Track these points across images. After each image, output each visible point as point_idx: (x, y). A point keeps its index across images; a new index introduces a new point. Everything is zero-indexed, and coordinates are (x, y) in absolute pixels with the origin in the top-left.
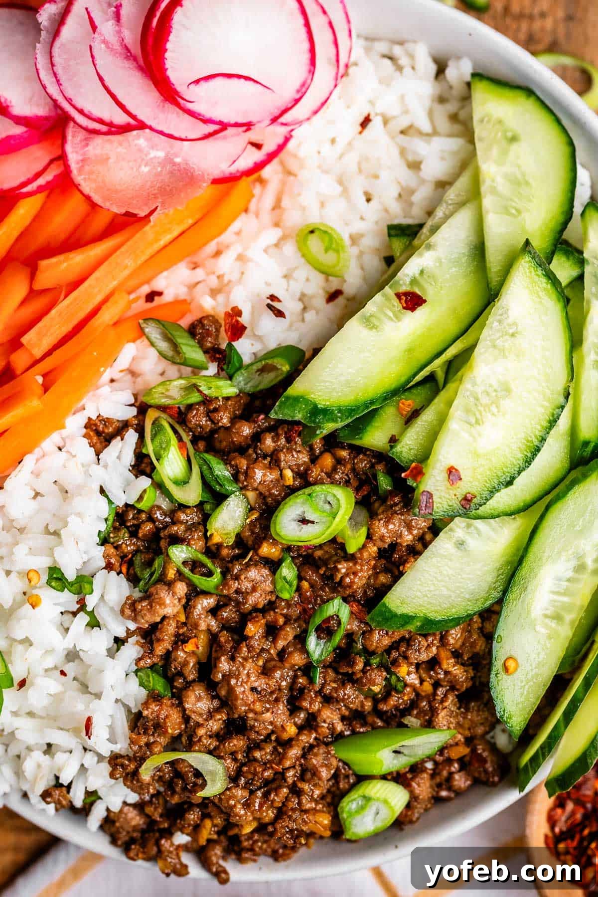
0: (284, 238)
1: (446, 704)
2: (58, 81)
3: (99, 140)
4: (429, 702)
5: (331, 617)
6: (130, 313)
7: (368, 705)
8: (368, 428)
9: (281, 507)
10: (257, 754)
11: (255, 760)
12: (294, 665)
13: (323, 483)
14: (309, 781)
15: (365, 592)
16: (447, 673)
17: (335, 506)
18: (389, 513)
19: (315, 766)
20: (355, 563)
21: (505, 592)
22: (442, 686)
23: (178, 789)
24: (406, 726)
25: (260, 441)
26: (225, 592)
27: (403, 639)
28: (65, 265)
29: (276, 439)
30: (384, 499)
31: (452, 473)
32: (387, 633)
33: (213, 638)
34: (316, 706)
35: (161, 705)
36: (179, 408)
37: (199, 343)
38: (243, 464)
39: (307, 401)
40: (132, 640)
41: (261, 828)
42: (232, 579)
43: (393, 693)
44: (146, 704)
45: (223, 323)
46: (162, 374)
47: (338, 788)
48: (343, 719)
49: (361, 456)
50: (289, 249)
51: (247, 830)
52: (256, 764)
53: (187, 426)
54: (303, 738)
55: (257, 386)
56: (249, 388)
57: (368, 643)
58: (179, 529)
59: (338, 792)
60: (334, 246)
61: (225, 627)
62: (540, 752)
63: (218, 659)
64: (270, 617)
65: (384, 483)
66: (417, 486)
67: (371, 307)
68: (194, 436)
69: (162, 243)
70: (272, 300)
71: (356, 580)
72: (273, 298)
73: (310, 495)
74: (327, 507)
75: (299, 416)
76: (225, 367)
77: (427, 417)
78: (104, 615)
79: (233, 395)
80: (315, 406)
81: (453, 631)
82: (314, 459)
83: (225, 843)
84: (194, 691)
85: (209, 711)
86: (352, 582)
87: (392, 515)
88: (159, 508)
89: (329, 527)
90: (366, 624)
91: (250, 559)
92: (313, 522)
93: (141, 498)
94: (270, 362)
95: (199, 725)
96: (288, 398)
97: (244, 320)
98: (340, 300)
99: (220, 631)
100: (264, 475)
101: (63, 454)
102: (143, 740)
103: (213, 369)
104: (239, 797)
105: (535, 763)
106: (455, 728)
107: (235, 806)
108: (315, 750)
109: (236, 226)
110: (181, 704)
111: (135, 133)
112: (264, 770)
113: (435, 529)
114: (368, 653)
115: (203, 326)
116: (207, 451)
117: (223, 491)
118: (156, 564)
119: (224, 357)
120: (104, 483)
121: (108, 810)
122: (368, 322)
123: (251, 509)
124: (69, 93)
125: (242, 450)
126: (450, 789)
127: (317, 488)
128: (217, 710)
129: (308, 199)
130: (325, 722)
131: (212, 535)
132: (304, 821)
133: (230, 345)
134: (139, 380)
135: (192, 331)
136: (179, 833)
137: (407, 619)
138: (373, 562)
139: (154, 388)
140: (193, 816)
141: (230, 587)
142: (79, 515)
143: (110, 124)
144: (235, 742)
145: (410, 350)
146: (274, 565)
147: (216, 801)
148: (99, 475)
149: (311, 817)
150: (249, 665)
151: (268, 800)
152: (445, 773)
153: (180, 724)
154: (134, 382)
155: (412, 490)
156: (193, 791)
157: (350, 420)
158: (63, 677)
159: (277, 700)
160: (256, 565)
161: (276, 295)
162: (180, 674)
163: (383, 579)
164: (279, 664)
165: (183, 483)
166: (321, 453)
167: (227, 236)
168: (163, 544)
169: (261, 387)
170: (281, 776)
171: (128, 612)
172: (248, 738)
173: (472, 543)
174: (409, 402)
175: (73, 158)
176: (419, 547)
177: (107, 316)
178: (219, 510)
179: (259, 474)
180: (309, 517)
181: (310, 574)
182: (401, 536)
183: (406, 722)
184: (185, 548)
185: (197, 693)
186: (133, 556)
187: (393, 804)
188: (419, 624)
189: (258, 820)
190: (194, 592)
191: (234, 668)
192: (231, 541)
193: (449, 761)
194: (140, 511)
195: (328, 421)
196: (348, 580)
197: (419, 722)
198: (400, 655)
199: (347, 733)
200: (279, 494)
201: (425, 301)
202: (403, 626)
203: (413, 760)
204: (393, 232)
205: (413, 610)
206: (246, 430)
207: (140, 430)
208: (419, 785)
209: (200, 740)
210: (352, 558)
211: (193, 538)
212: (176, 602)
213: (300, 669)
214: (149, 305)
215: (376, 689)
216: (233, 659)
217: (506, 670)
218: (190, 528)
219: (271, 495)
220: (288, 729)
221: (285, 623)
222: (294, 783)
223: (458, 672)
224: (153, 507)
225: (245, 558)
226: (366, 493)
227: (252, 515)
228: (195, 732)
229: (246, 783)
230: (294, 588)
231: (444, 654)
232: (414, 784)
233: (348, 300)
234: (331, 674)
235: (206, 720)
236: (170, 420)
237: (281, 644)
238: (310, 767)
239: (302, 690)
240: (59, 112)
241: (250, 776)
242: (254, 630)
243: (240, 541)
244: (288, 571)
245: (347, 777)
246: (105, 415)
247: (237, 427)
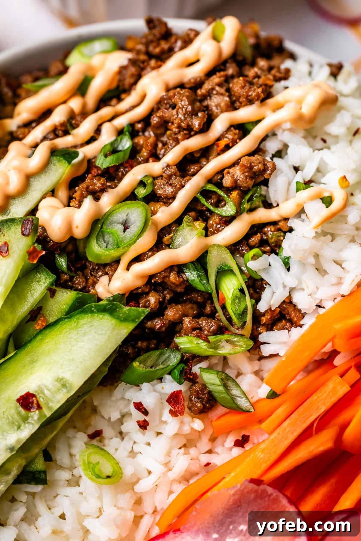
17: (101, 239)
25: (160, 302)
31: (5, 250)
37: (206, 387)
39: (118, 318)
45: (186, 407)
49: (80, 287)
50: (128, 471)
53: (219, 322)
55: (161, 354)
56: (168, 353)
60: (91, 466)
65: (62, 262)
66: (34, 243)
67: (62, 398)
70: (145, 421)
72: (144, 425)
73: (119, 247)
75: (126, 309)
76: (186, 368)
85: (210, 97)
96: (133, 321)
97: (168, 407)
98: (91, 431)
99: (199, 157)
102: (262, 80)
103: (196, 368)
109: (173, 497)
119: (186, 375)
120: (285, 273)
122: (64, 384)
123: (169, 244)
125: (176, 299)
128: (204, 97)
131: (202, 225)
134: (256, 368)
135: (213, 402)
139: (243, 350)
145: (33, 362)
148: (290, 280)
153: (233, 85)
154: (260, 369)
155: (38, 241)
157: (86, 306)
158: (325, 139)
160: (167, 197)
161: (142, 430)
165: (223, 270)
167: (178, 489)
169: (157, 353)
171: (270, 166)
174: (38, 326)
184: (223, 214)
191: (188, 119)
192: (186, 219)
201: (17, 401)
204: (43, 477)
206: (171, 313)
210: (90, 192)
211: (217, 225)
212: (232, 171)
213: (140, 135)
214: (246, 430)
226: (79, 261)
227: (168, 240)
228: (223, 83)
244: (142, 192)
246: (285, 332)
247: (178, 315)
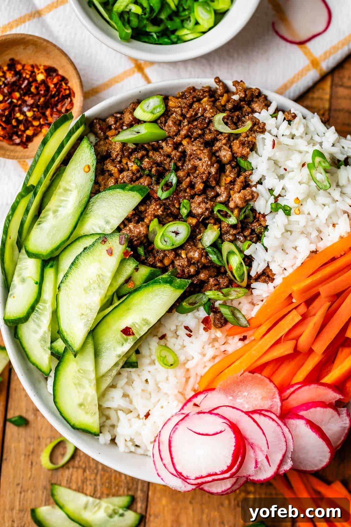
0: (185, 364)
1: (116, 153)
2: (284, 434)
3: (266, 407)
4: (124, 154)
5: (165, 191)
6: (254, 330)
7: (151, 154)
8: (147, 275)
9: (186, 239)
10: (200, 132)
11: (201, 130)
12: (183, 171)
13: (168, 250)
14: (178, 120)
15: (151, 202)
16: (116, 167)
17: (163, 240)
18: (139, 237)
19: (175, 126)
20: (154, 214)
21: (88, 201)
22: (118, 161)
23: (235, 117)
24: (134, 144)
25: (196, 271)
26: (212, 203)
27: (134, 182)
28: (282, 351)
29: (189, 272)
30: (141, 244)
31: (110, 252)
32: (141, 184)
33: (218, 183)
34: (173, 153)
35: (241, 153)
36: (232, 287)
37: (223, 316)
38: (203, 260)
39: (174, 287)
40: (254, 183)
41: (199, 100)
42: (209, 208)
43: (139, 158)
44: (248, 154)
45: (212, 325)
46: (240, 303)
47: (165, 118)
48: (162, 148)
49: (151, 263)
50: (182, 358)
51: (205, 99)
52: (200, 128)
53: (229, 279)
54: (179, 139)
55: (197, 296)
56: (201, 295)
57: (150, 180)
58: (233, 232)
59: (165, 116)
60: (162, 359)
61: (213, 188)
62: (75, 131)
63: (216, 173)
64: (193, 192)
65: (141, 251)
66: (126, 247)
67: (145, 329)
68: (226, 275)
69: (238, 361)
70: (190, 334)
71: (154, 207)
72: (190, 336)
73: (173, 245)
74: (166, 239)
75: (178, 280)
76: (211, 305)
77: (121, 280)
78: (267, 194)
79: (208, 292)
80: (171, 285)
81: (112, 185)
82: (172, 263)
83: (216, 95)
84: (227, 160)
85: (220, 151)
86: (156, 206)
87: (138, 236)
88: (241, 242)
89: (165, 230)
90: (150, 188)
91: (201, 217)
92: (173, 232)
93: (249, 246)
94: (191, 307)
95: (225, 144)
97: (202, 326)
98: (160, 335)
99: (215, 186)
100: (194, 255)
101: (284, 266)
102: (250, 139)
103: (217, 304)
104: (208, 113)
105: (77, 127)
106: (113, 143)
107: (210, 109)
108: (174, 134)
109: (207, 369)
110: (233, 154)
111: (250, 410)
112: (197, 125)
113: (119, 229)
114: (150, 175)
115: (221, 323)
116: (220, 267)
117: (212, 248)
118: (243, 216)
119: (212, 308)
120: (266, 253)
121: (267, 110)
122: (147, 322)
123: (200, 240)
124: (278, 428)
125: (205, 267)
126: (116, 117)
127: (170, 248)
128: (217, 151)
129: (173, 381)
130: (170, 146)
131: (218, 228)
132: (180, 103)
133: (209, 314)
134: (250, 301)
135: (226, 321)
136: (236, 99)
137: (132, 190)
138: (146, 215)
139: (243, 296)
140: (230, 106)
141: (210, 205)
142: (276, 238)
143: (260, 414)
144: (209, 137)
145: (129, 309)
146: (190, 214)
147: (218, 112)
148: (267, 257)
149: (177, 104)
150: (202, 170)
151: (196, 112)
152: (118, 124)
153: (233, 145)
154: (252, 300)
155: (128, 246)
156: (228, 116)
157: (156, 279)
158: (286, 168)
159: (191, 155)
160: (198, 215)
161: (188, 337)
162: (233, 168)
163: (142, 208)
164: (190, 171)
165: (230, 253)
166: (169, 265)
167: (210, 365)
168: (240, 225)
169: (195, 296)
170: (189, 123)
171: (255, 195)
172: (204, 139)
173: (102, 223)
174: (129, 287)
175: (277, 400)
176: (126, 222)
177: (263, 329)
178: (214, 240)
179: (196, 255)
180: (174, 235)
181: (175, 211)
182: (134, 227)
183: (134, 146)
184: (230, 223)
185: (226, 159)
186: (253, 221)
187: (141, 110)
188: (127, 187)
189: (200, 103)
190: (226, 203)
191: (209, 169)
192: (209, 225)
193: (116, 129)
194: (250, 240)
195: (165, 278)
196: (158, 207)
197: (128, 145)
198: (136, 174)
199: (160, 142)
200: (187, 246)
201: (121, 331)
202: (134, 187)
203: (132, 129)
204: (136, 364)
205: (129, 193)
206: (202, 276)
207: (249, 277)
208: (129, 118)
209: (225, 138)
210: (156, 216)
211: (227, 227)
212: (234, 199)
213: (181, 170)
214: (245, 334)
215: (147, 160)
216: (209, 173)
217: (89, 167)
218: (227, 232)
219: (191, 246)
220: (186, 143)
221: (186, 189)
222: (184, 119)
223: (111, 167)
224: (244, 242)
225: (203, 218)
226: (150, 247)
227: (200, 237)
228: (227, 142)
229: (205, 120)
230: (182, 205)
231: (116, 175)
232: (131, 119)
233: (157, 336)
234: (166, 167)
235: (222, 147)
236: (236, 281)
237: (188, 180)
238: (177, 126)
239: (180, 160)
240: (284, 421)
241: (203, 122)
242: (200, 186)
243: (206, 226)
244: (184, 212)
245: (161, 123)
246: (265, 284)
247: (206, 278)
